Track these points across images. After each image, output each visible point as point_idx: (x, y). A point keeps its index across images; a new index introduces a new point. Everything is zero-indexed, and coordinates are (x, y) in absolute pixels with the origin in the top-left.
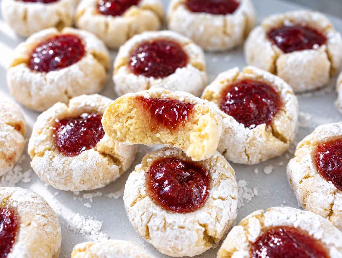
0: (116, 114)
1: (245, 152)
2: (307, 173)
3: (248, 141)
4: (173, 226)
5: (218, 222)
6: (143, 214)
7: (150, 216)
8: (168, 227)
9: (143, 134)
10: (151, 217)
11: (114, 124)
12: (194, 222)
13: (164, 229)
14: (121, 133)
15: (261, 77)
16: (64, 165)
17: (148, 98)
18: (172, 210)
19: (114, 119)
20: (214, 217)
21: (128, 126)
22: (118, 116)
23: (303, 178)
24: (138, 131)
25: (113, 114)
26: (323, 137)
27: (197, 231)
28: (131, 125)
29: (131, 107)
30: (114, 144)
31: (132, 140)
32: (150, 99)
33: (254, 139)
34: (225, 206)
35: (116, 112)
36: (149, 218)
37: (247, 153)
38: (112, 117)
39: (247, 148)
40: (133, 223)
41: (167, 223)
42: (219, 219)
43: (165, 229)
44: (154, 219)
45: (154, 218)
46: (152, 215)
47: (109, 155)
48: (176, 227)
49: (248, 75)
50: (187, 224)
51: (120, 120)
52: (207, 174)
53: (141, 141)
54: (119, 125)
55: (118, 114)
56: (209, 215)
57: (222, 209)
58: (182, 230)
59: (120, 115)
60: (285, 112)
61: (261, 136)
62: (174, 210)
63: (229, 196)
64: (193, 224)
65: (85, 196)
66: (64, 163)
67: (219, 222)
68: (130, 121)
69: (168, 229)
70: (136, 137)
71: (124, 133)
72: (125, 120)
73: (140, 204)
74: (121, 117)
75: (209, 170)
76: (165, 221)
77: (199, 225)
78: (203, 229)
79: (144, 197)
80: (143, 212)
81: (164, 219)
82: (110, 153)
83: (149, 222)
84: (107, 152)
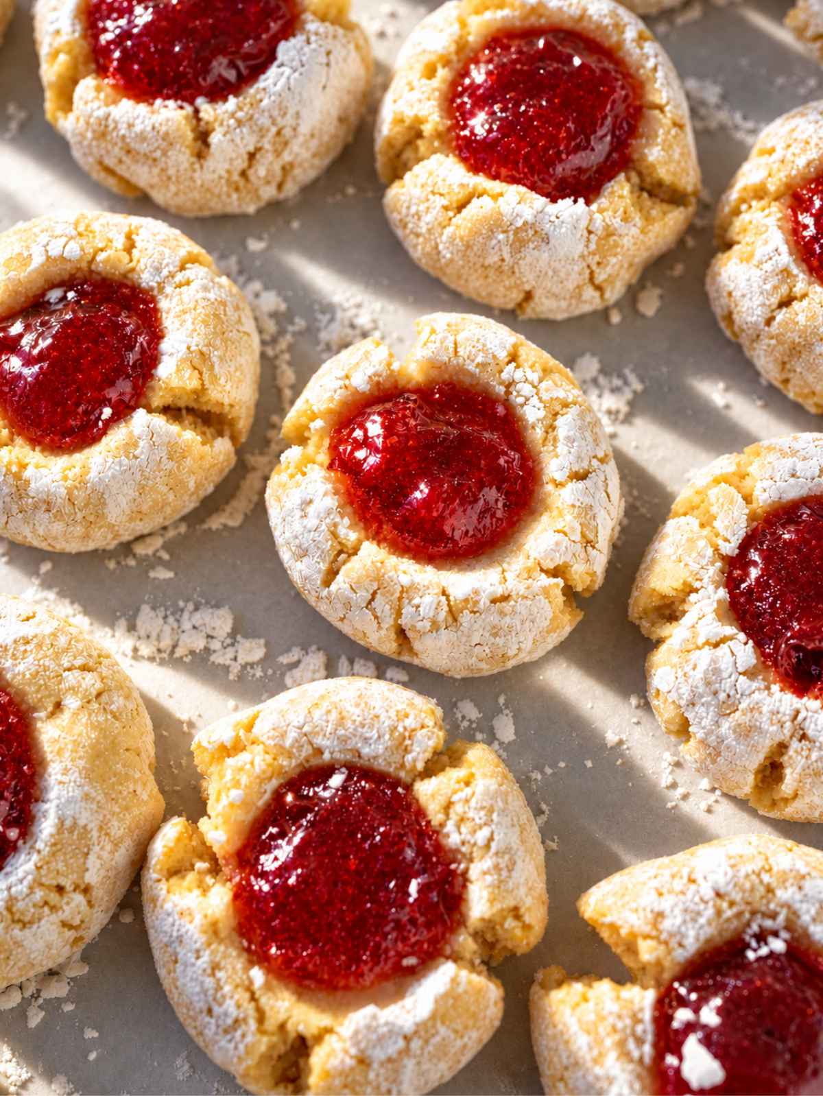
1: (591, 279)
2: (784, 290)
3: (592, 246)
4: (476, 603)
5: (589, 549)
6: (373, 599)
7: (397, 595)
8: (462, 611)
10: (401, 600)
12: (529, 573)
13: (450, 621)
20: (577, 537)
23: (774, 307)
26: (801, 162)
27: (546, 591)
30: (201, 373)
33: (609, 233)
34: (593, 496)
36: (396, 602)
37: (597, 282)
39: (594, 267)
41: (456, 601)
42: (591, 537)
43: (455, 619)
44: (414, 602)
45: (411, 599)
46: (402, 592)
47: (190, 410)
48: (484, 604)
50: (514, 584)
52: (501, 410)
56: (562, 537)
57: (590, 508)
58: (507, 606)
60: (661, 109)
61: (626, 218)
63: (594, 461)
64: (529, 577)
67: (593, 547)
69: (464, 617)
73: (352, 569)
75: (507, 400)
76: (447, 597)
77: (543, 576)
78: (560, 582)
79: (354, 548)
80: (371, 591)
81: (444, 593)
82: (193, 404)
83: (399, 614)
84: (182, 404)
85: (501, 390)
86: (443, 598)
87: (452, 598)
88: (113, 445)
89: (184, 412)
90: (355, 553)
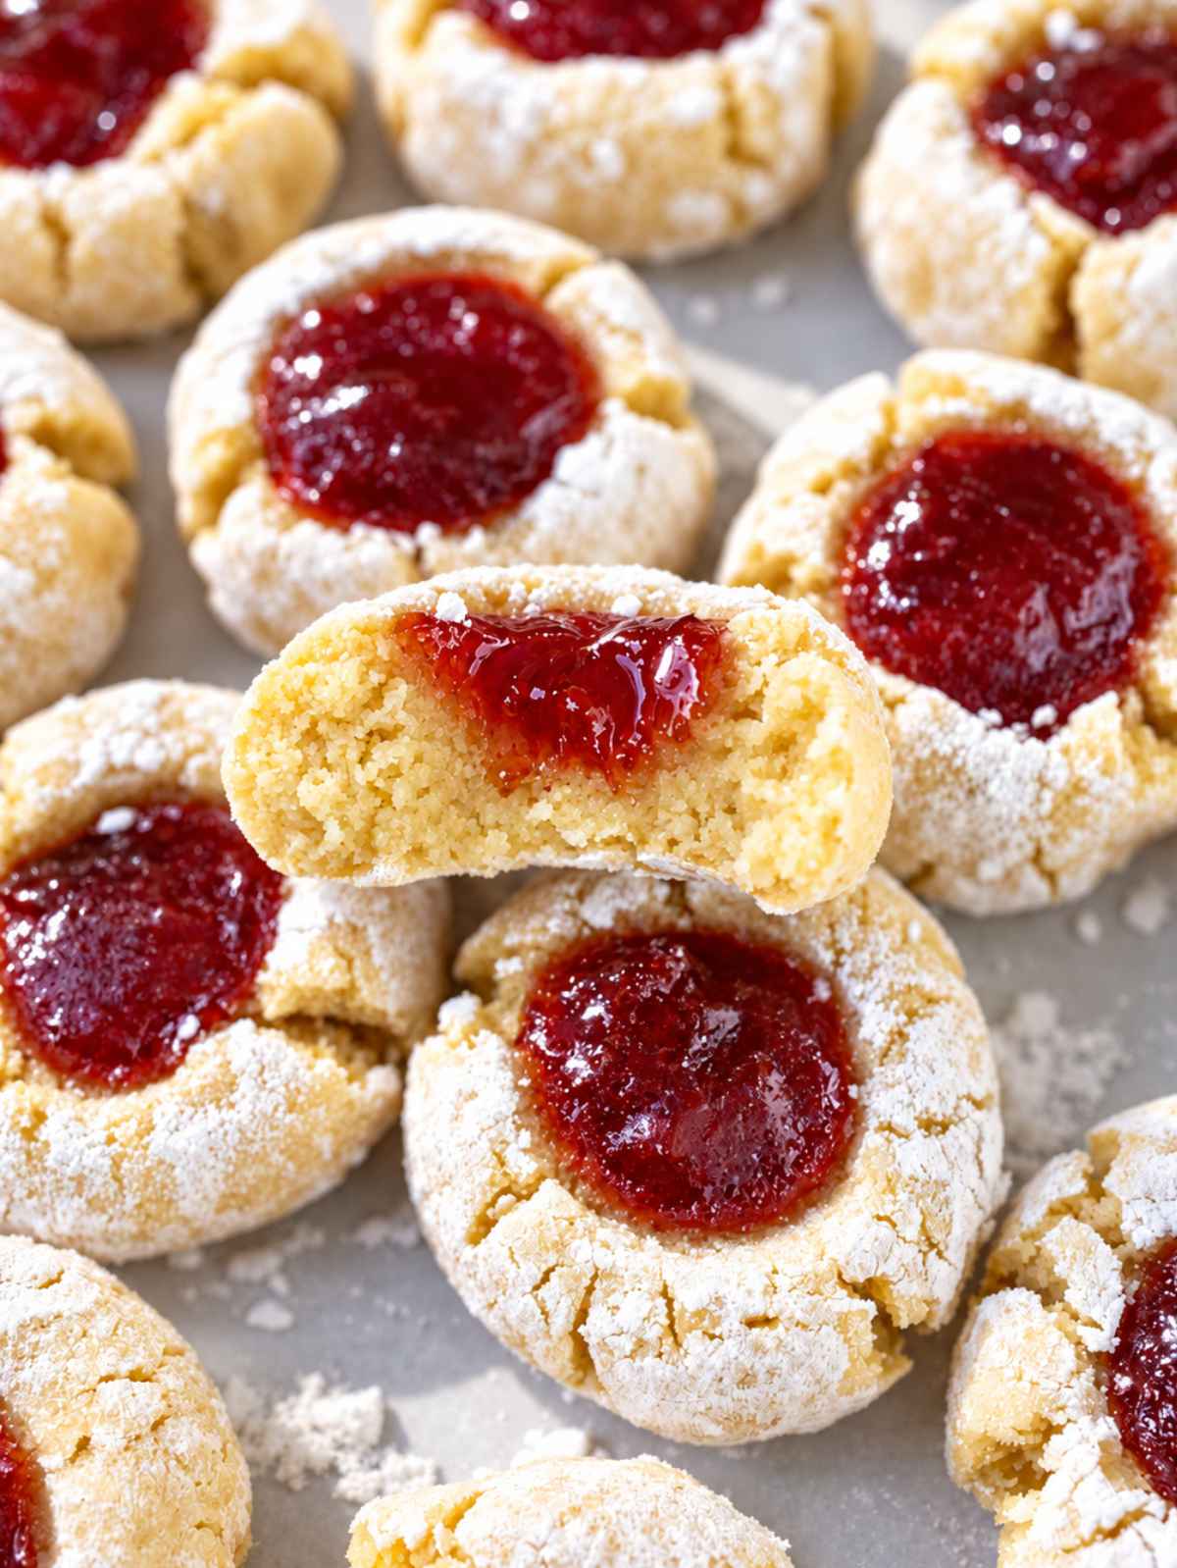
0: (303, 724)
3: (1046, 807)
4: (716, 1321)
5: (933, 1254)
6: (545, 1279)
7: (586, 1282)
8: (690, 1329)
9: (459, 817)
10: (590, 1290)
11: (298, 783)
12: (817, 1285)
13: (668, 1344)
14: (344, 824)
15: (1017, 409)
16: (116, 1146)
17: (458, 620)
18: (686, 1224)
19: (298, 755)
20: (912, 1232)
21: (380, 784)
22: (312, 735)
24: (434, 800)
25: (285, 724)
27: (843, 1323)
28: (394, 773)
29: (376, 678)
31: (407, 856)
32: (468, 624)
33: (1078, 788)
34: (952, 1165)
35: (299, 710)
36: (582, 1292)
38: (279, 745)
39: (1045, 841)
40: (491, 1321)
41: (684, 1310)
42: (937, 1237)
43: (678, 1344)
44: (612, 1300)
45: (608, 1294)
46: (594, 1278)
48: (732, 1323)
49: (943, 409)
51: (332, 755)
52: (822, 992)
53: (453, 855)
54: (331, 783)
55: (314, 723)
56: (884, 1229)
57: (944, 1185)
58: (769, 1336)
59: (322, 728)
61: (1106, 771)
62: (692, 1224)
63: (964, 1102)
64: (816, 1292)
65: (242, 1269)
66: (111, 1140)
67: (940, 1254)
68: (384, 755)
69: (693, 1341)
70: (429, 838)
71: (359, 825)
72: (353, 755)
73: (517, 1222)
74: (332, 736)
75: (834, 975)
76: (670, 1303)
77: (843, 1293)
78: (870, 1307)
79: (528, 1186)
80: (544, 1268)
81: (664, 1294)
82: (334, 1011)
83: (582, 1316)
84: (315, 1009)
85: (826, 957)
86: (661, 1302)
87: (676, 1305)
88: (195, 1084)
89: (319, 1024)
90: (528, 1197)
